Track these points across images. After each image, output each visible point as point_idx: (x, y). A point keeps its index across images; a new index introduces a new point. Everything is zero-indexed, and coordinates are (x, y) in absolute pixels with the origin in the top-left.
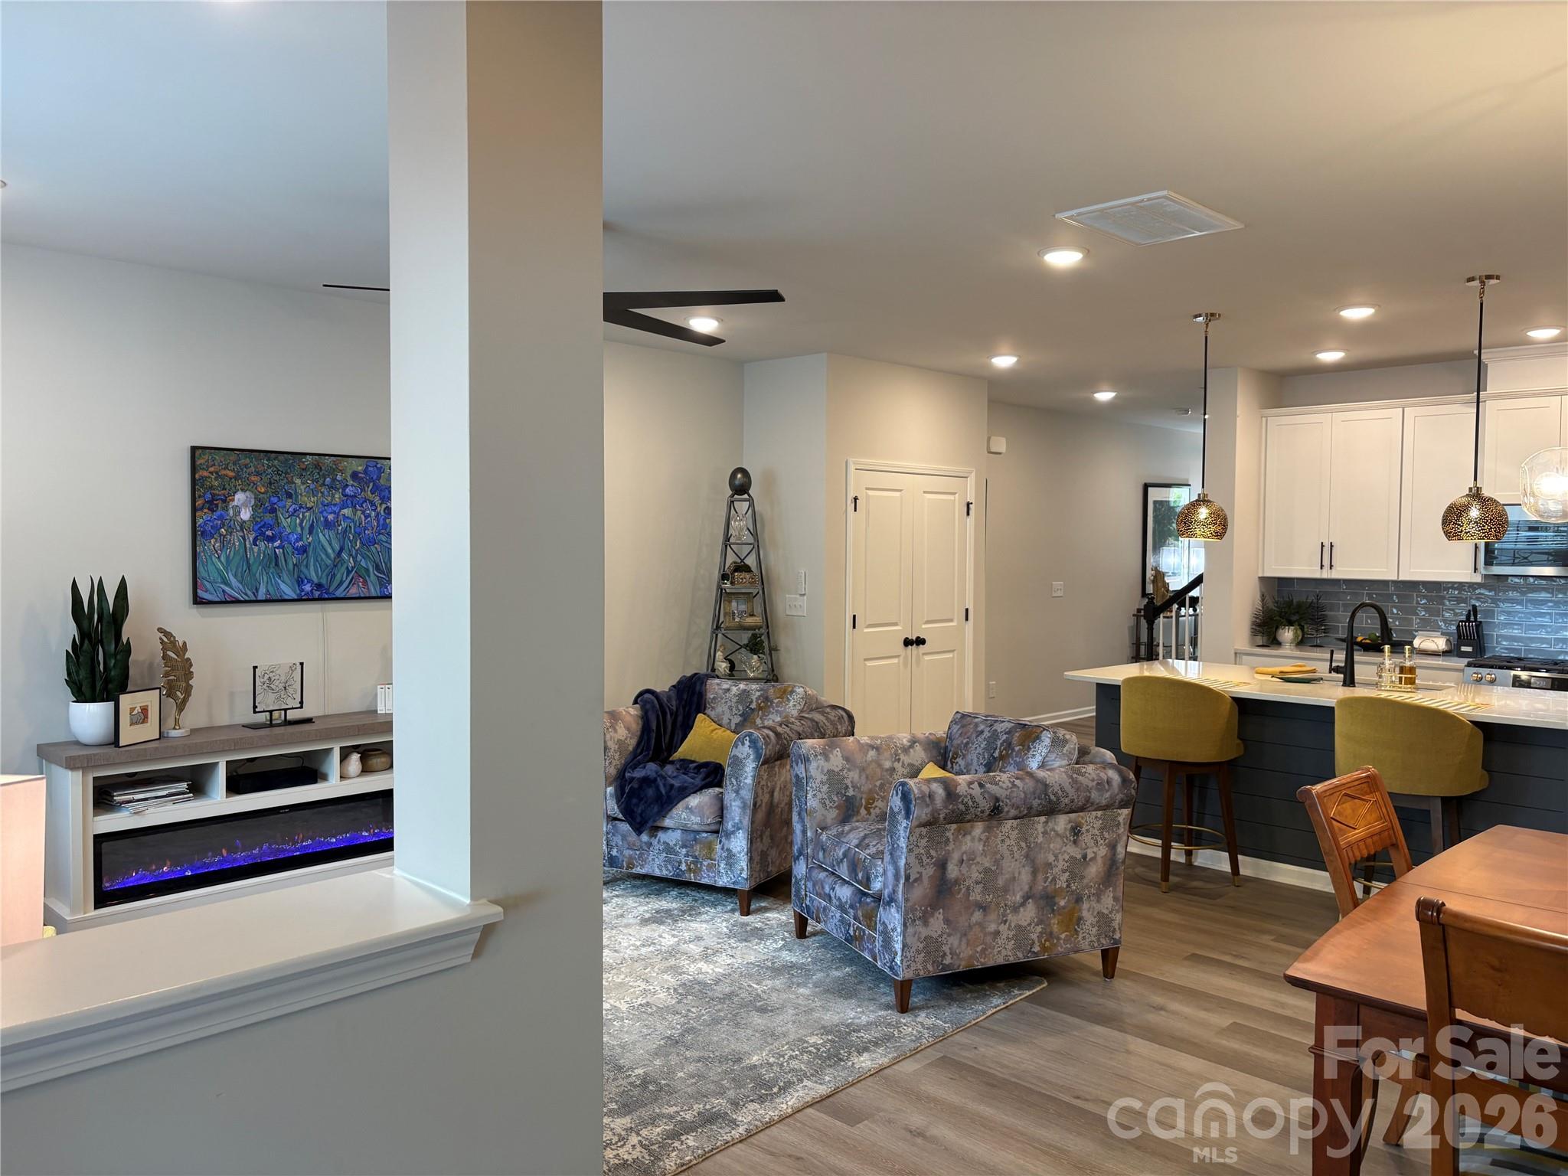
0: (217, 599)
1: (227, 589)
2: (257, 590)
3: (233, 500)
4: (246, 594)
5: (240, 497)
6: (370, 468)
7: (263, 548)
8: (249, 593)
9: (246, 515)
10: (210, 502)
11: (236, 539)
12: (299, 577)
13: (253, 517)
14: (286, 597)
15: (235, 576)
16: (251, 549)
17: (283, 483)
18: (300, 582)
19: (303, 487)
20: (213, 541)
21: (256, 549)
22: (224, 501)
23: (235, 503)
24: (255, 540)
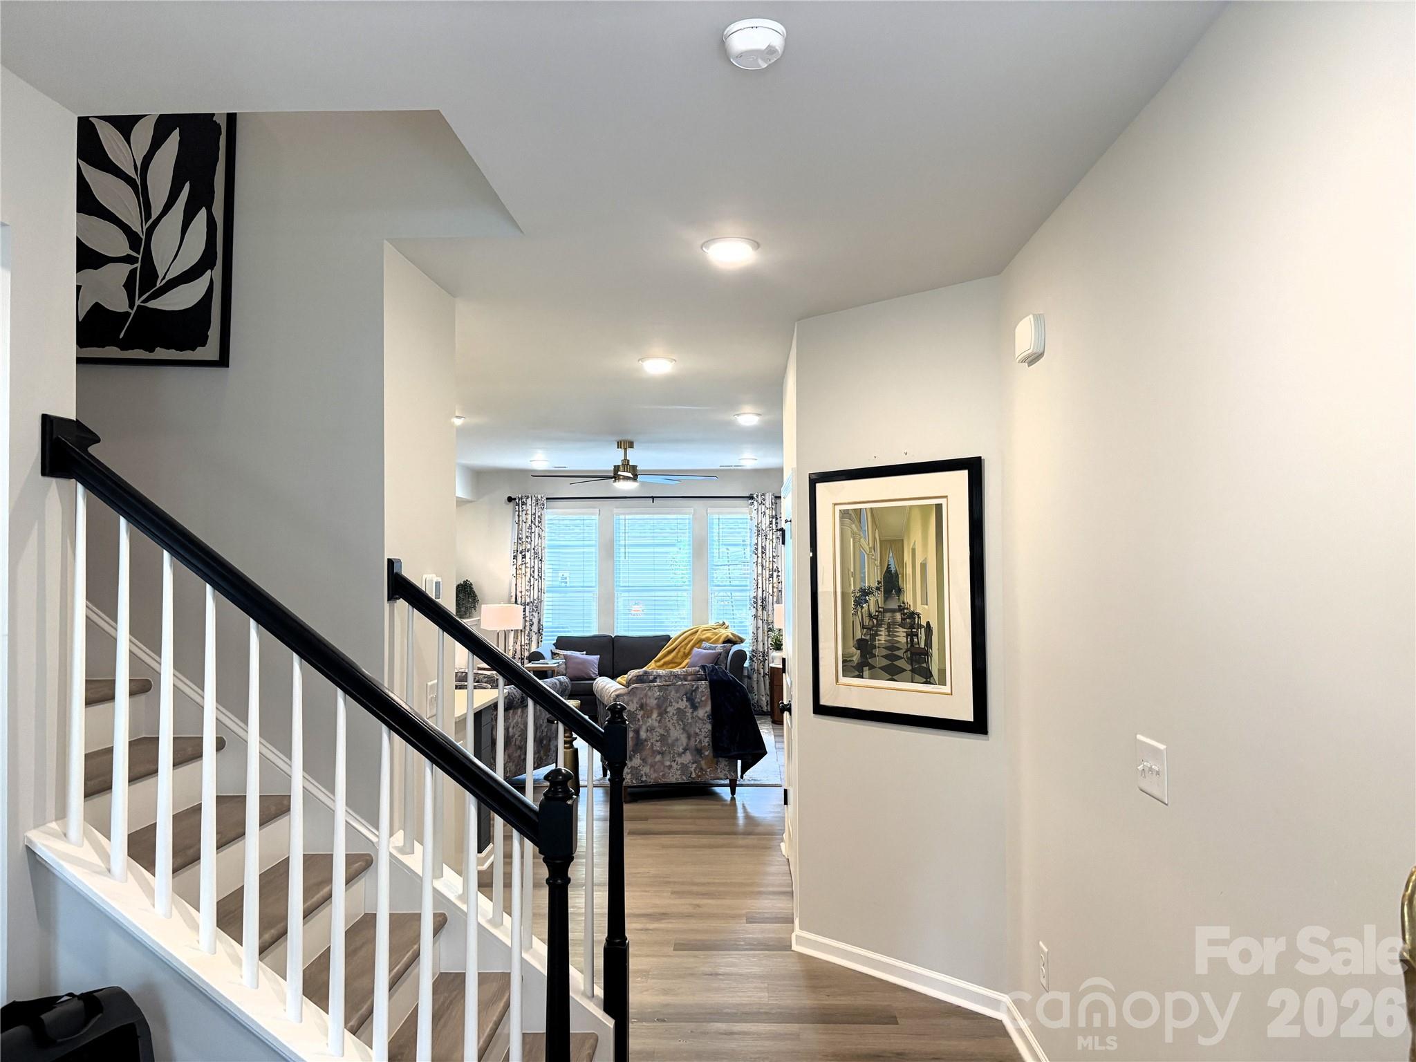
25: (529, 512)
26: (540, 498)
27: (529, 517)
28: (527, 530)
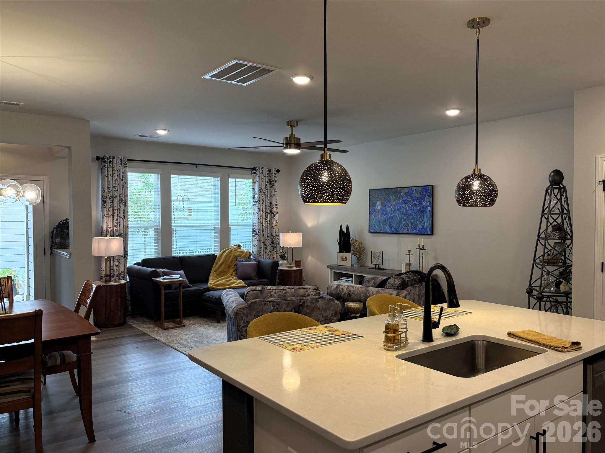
0: (373, 232)
1: (375, 229)
2: (381, 230)
3: (377, 204)
4: (379, 230)
5: (378, 203)
6: (410, 191)
7: (383, 217)
8: (380, 230)
9: (379, 208)
10: (372, 205)
11: (377, 214)
12: (391, 226)
13: (381, 208)
14: (388, 232)
15: (377, 225)
16: (380, 217)
17: (388, 197)
18: (391, 228)
19: (392, 199)
20: (372, 215)
21: (381, 217)
22: (375, 204)
23: (377, 205)
24: (381, 215)
25: (115, 169)
26: (123, 159)
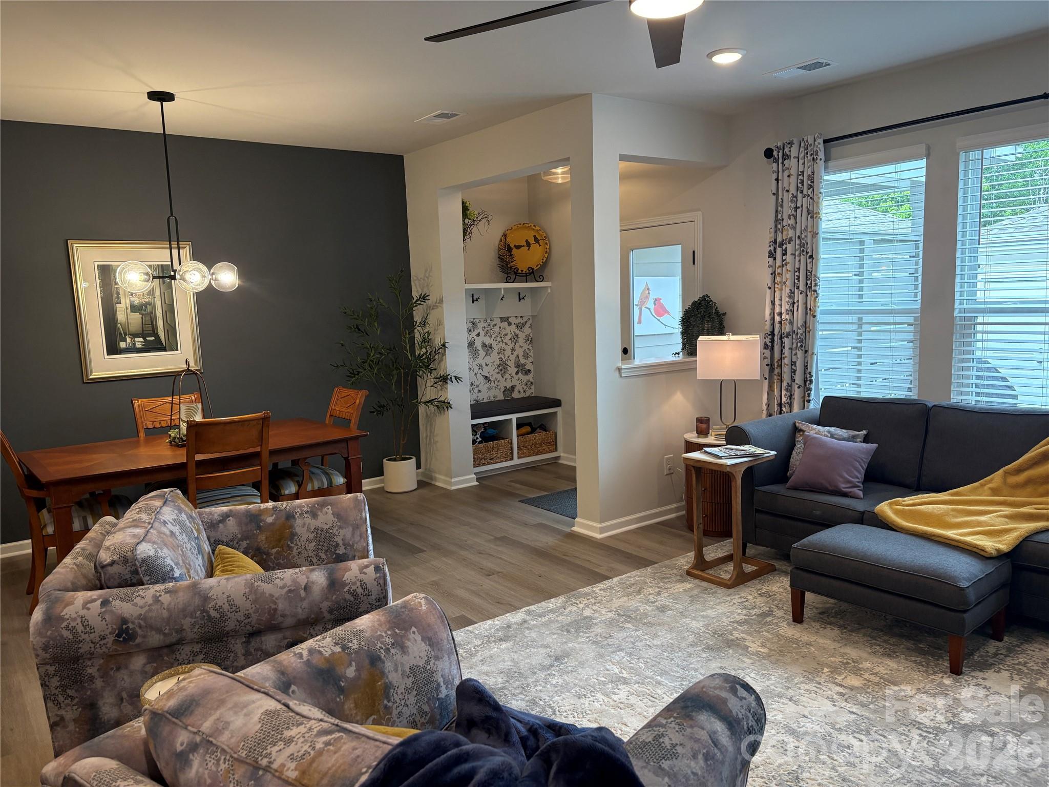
25: (793, 171)
26: (811, 141)
27: (793, 179)
28: (790, 204)
